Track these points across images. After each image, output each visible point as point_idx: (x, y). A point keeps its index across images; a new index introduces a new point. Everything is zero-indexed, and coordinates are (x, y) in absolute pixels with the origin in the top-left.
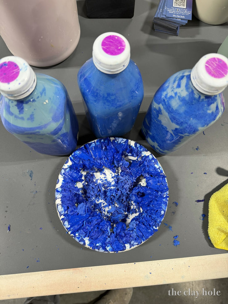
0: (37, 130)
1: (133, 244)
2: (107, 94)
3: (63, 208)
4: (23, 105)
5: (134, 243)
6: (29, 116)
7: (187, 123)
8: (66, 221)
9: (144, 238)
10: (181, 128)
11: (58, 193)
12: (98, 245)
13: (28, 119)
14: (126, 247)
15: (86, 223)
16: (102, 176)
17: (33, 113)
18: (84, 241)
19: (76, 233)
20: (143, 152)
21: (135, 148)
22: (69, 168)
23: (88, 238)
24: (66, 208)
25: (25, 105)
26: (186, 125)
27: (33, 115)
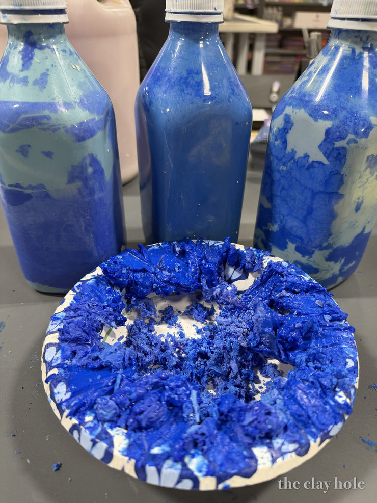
0: (46, 112)
1: (280, 449)
2: (187, 70)
3: (60, 351)
4: (33, 50)
5: (283, 444)
6: (38, 77)
7: (345, 108)
8: (62, 383)
9: (314, 430)
10: (337, 122)
11: (55, 322)
12: (156, 450)
13: (35, 82)
14: (256, 461)
15: (122, 380)
16: (174, 331)
17: (48, 70)
18: (109, 440)
19: (84, 415)
20: (264, 258)
21: (245, 252)
22: (94, 280)
23: (125, 431)
24: (69, 353)
25: (36, 51)
26: (344, 112)
27: (48, 75)
